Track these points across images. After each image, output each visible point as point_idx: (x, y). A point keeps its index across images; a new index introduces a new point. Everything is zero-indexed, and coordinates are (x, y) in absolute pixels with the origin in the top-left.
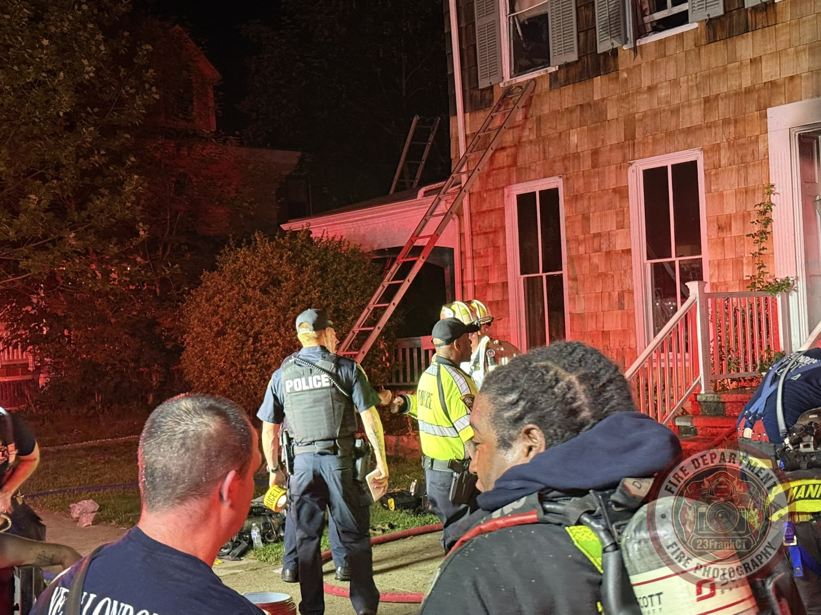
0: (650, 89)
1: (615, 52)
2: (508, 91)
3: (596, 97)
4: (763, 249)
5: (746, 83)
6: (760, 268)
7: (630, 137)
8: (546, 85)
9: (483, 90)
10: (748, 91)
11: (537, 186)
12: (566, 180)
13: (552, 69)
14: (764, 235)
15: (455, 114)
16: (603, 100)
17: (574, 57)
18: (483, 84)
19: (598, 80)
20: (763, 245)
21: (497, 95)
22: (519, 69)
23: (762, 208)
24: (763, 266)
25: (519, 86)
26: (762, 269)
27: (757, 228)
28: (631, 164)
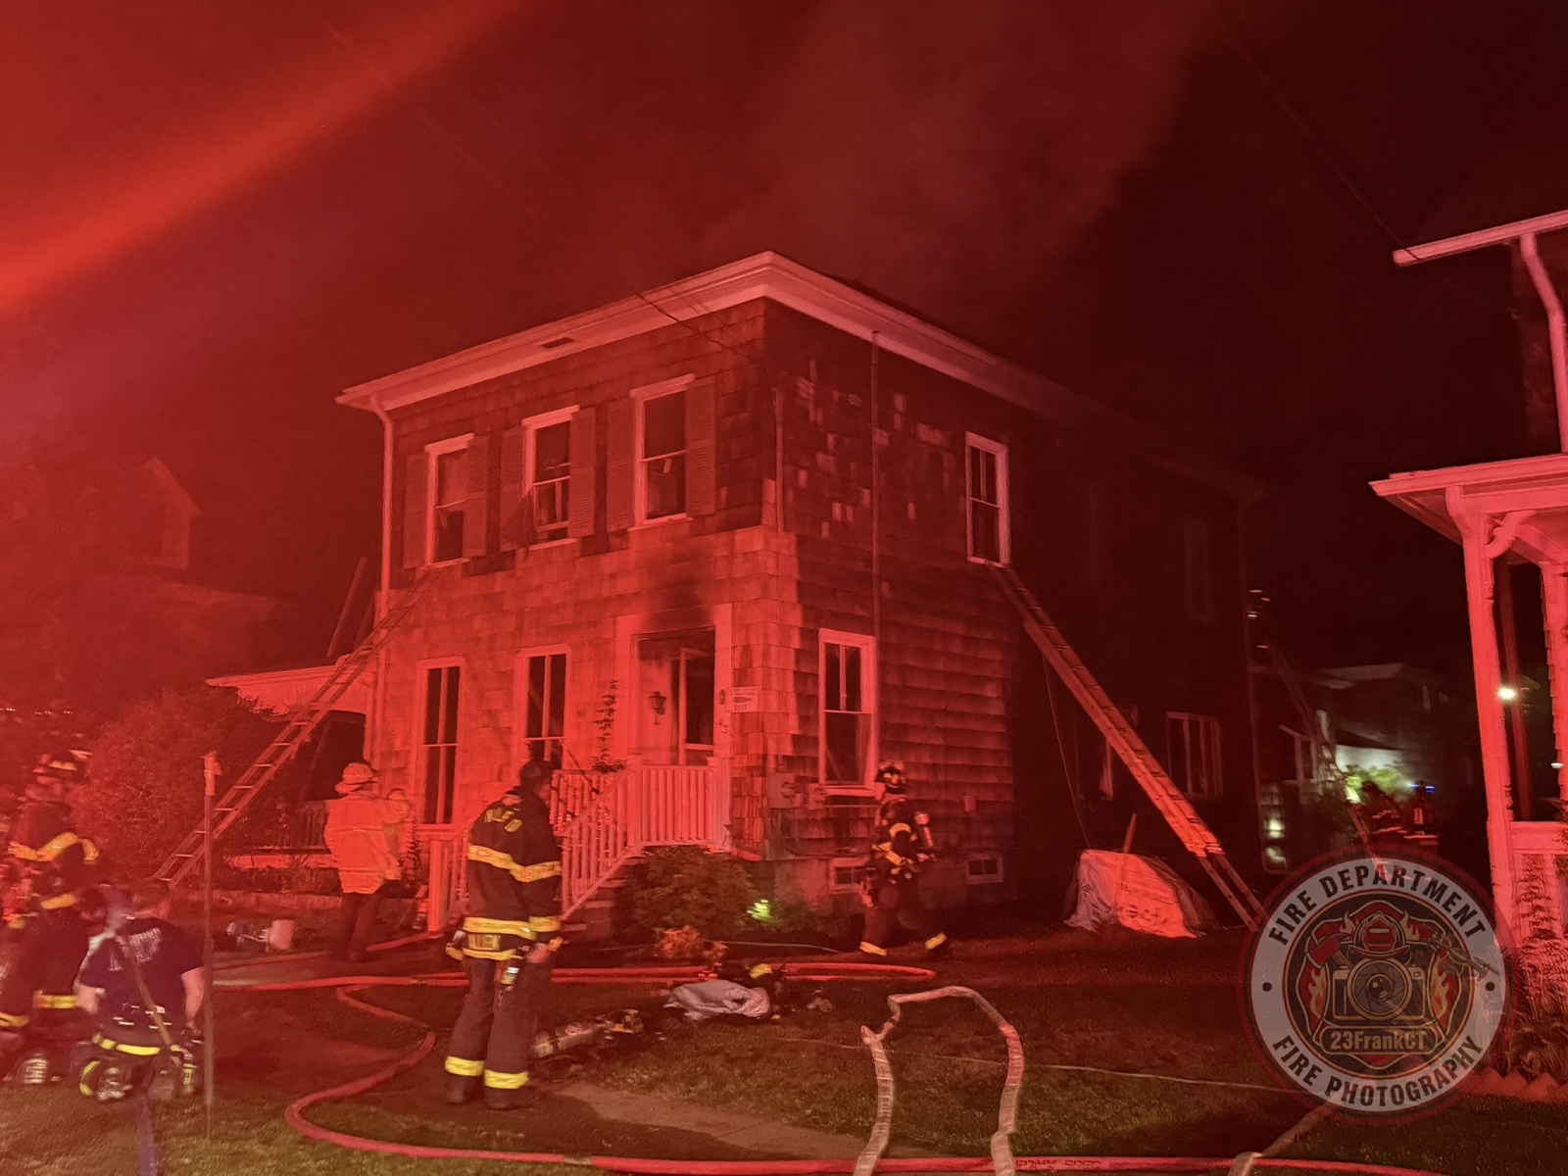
0: (539, 588)
1: (513, 553)
2: (427, 574)
3: (498, 589)
4: (607, 734)
5: (605, 593)
6: (603, 751)
7: (520, 627)
8: (458, 573)
9: (407, 570)
10: (607, 600)
11: (444, 664)
12: (468, 660)
13: (466, 560)
14: (608, 723)
15: (380, 589)
16: (503, 592)
17: (481, 552)
18: (407, 565)
19: (499, 575)
20: (608, 730)
21: (419, 575)
22: (440, 556)
23: (606, 699)
24: (605, 750)
25: (437, 571)
26: (606, 752)
27: (603, 716)
28: (518, 652)
